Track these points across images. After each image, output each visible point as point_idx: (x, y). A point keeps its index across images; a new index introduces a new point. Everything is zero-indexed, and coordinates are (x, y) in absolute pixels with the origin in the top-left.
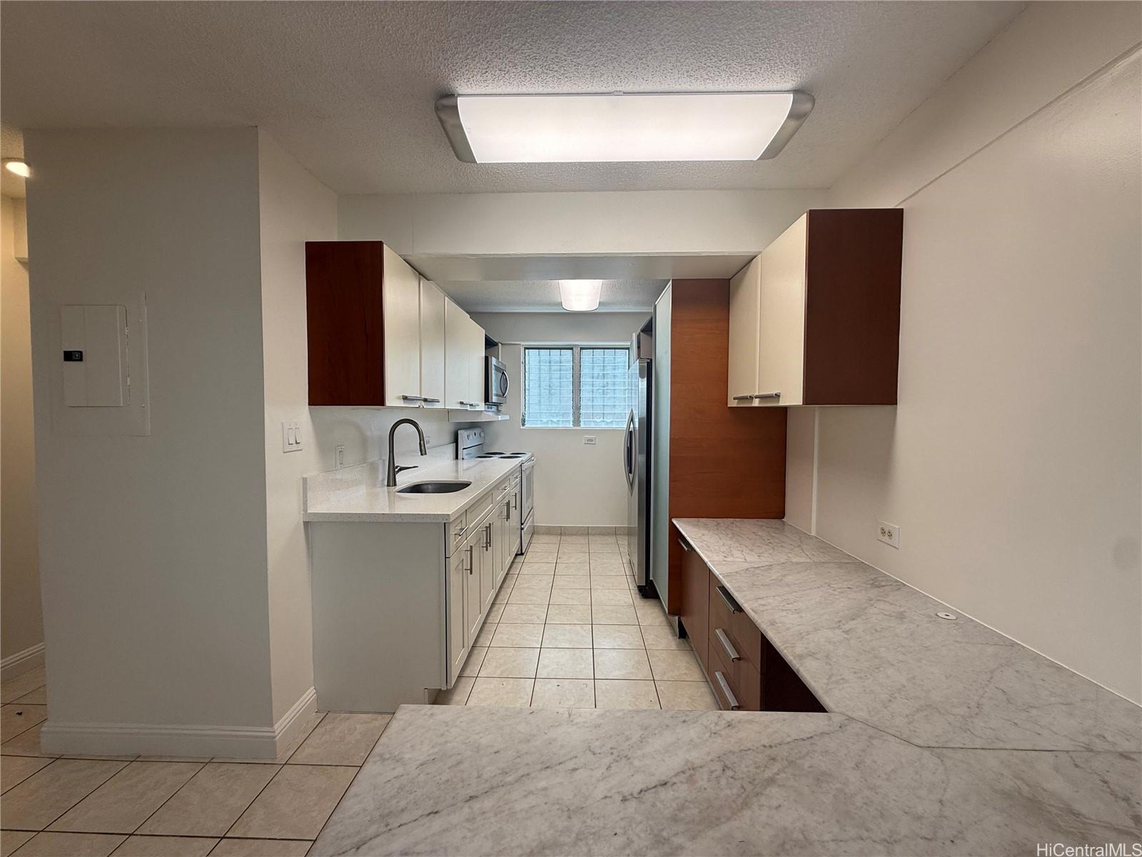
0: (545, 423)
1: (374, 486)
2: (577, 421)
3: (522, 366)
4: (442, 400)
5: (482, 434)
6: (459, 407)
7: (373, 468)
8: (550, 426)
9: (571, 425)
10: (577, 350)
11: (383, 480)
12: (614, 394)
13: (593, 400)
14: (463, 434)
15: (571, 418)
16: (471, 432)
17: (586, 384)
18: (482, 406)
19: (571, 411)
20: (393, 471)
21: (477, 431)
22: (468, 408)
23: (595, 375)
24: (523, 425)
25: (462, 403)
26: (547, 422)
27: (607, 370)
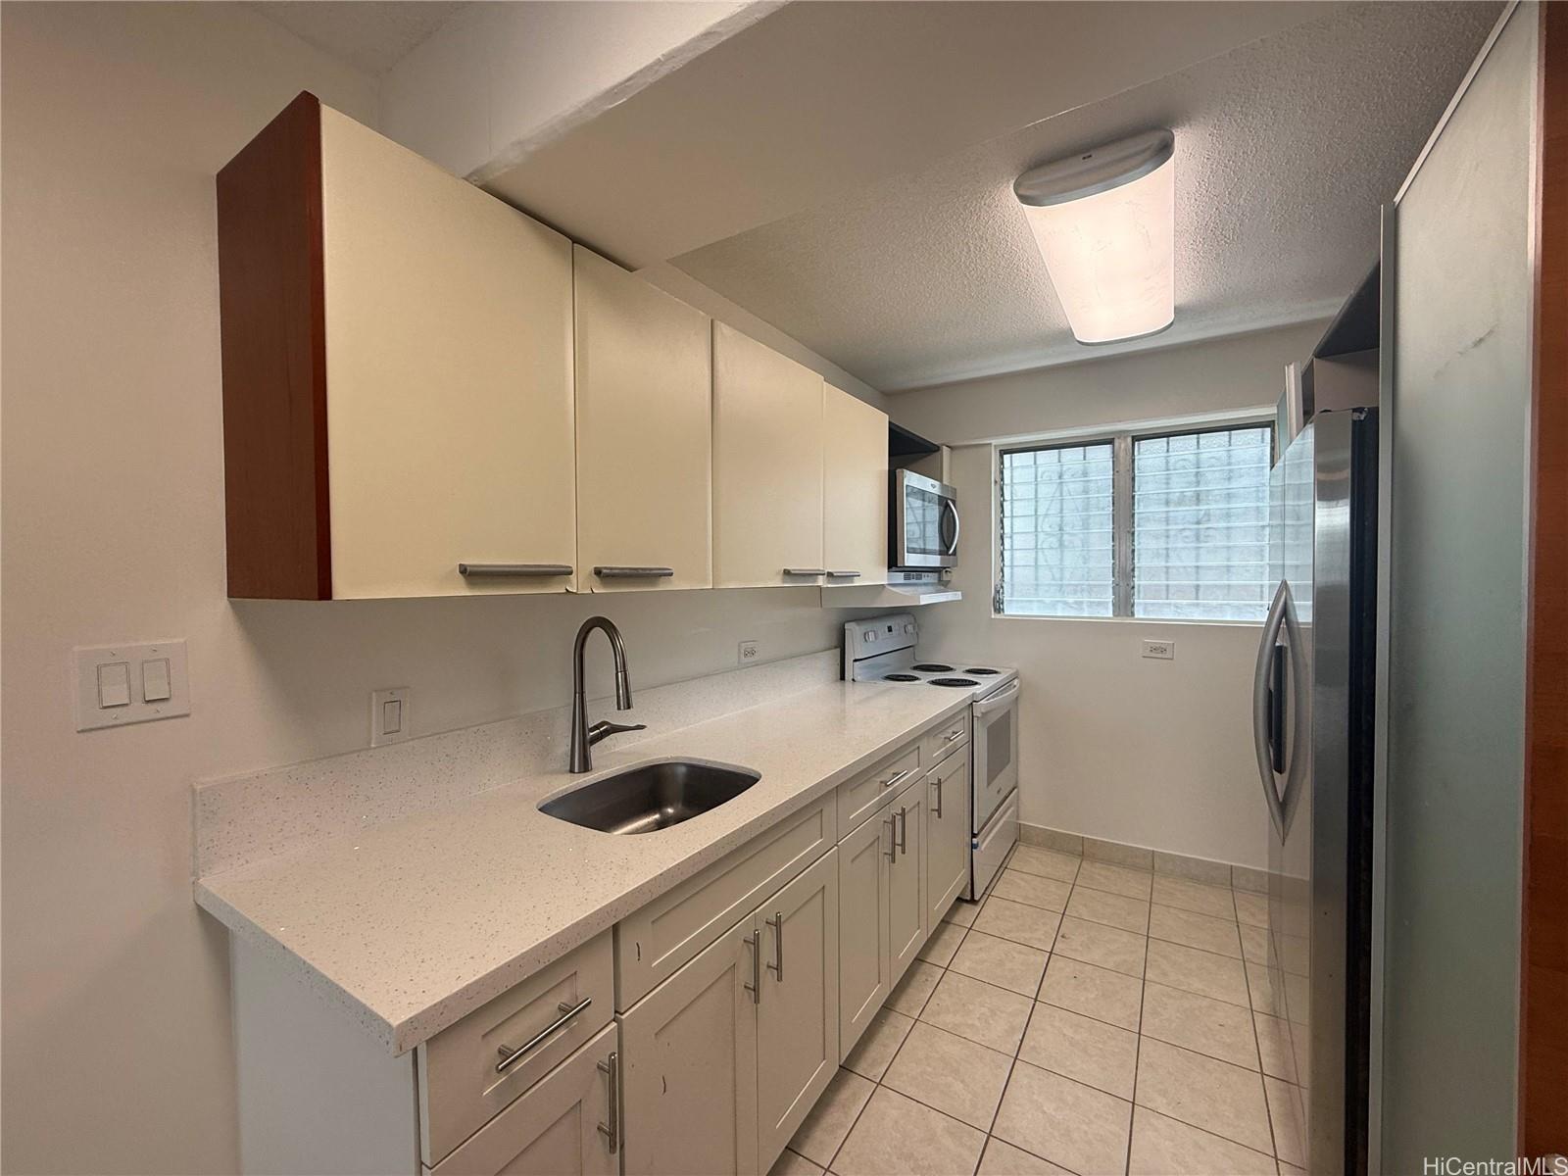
0: (1047, 606)
2: (1124, 603)
5: (911, 628)
8: (1059, 613)
9: (1108, 613)
10: (1123, 445)
12: (1228, 537)
13: (1168, 556)
15: (1109, 597)
16: (869, 628)
17: (1148, 520)
18: (878, 576)
19: (1110, 581)
23: (1174, 497)
24: (999, 610)
26: (1054, 605)
27: (1207, 483)
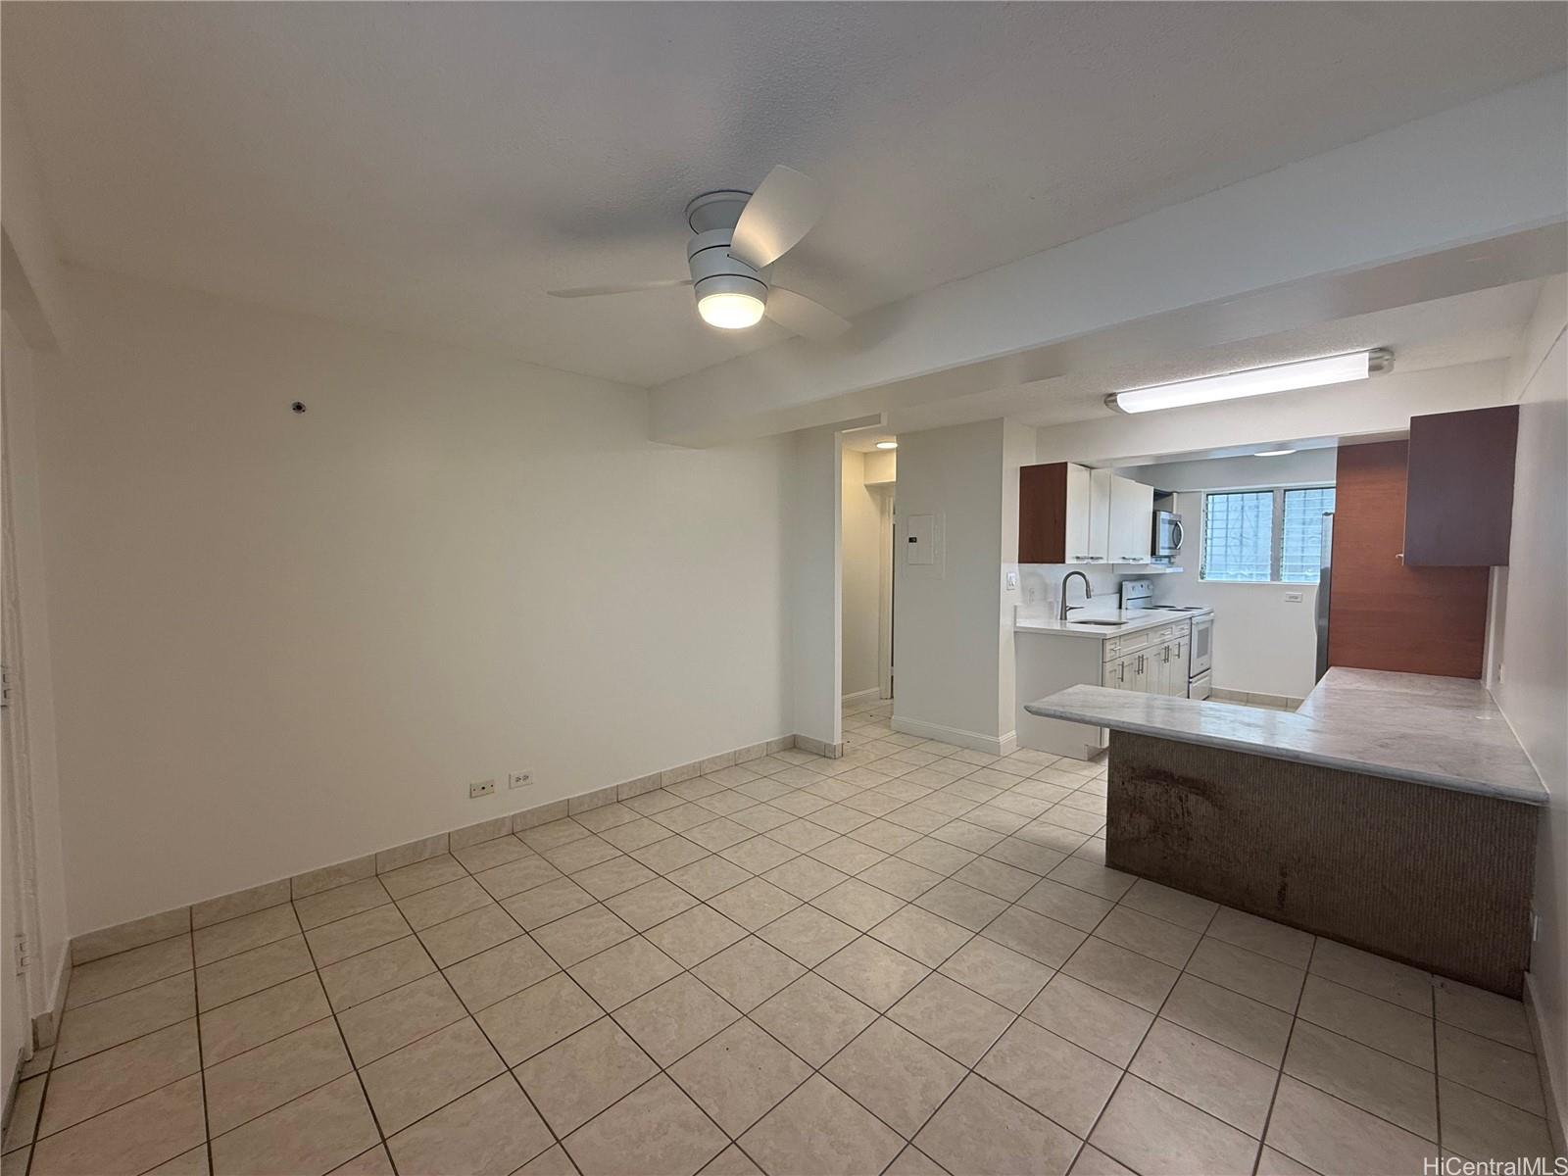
0: (1232, 576)
1: (1050, 618)
2: (1276, 574)
3: (1203, 514)
4: (1105, 557)
5: (1151, 587)
6: (1121, 561)
7: (1051, 606)
8: (1239, 580)
9: (1267, 579)
10: (1279, 493)
11: (1057, 616)
13: (1303, 550)
14: (1127, 586)
15: (1269, 571)
16: (1137, 584)
17: (1292, 532)
18: (1147, 559)
19: (1269, 562)
20: (1065, 609)
21: (1145, 583)
22: (1131, 562)
23: (1307, 520)
24: (1202, 578)
25: (1124, 558)
26: (1236, 576)
